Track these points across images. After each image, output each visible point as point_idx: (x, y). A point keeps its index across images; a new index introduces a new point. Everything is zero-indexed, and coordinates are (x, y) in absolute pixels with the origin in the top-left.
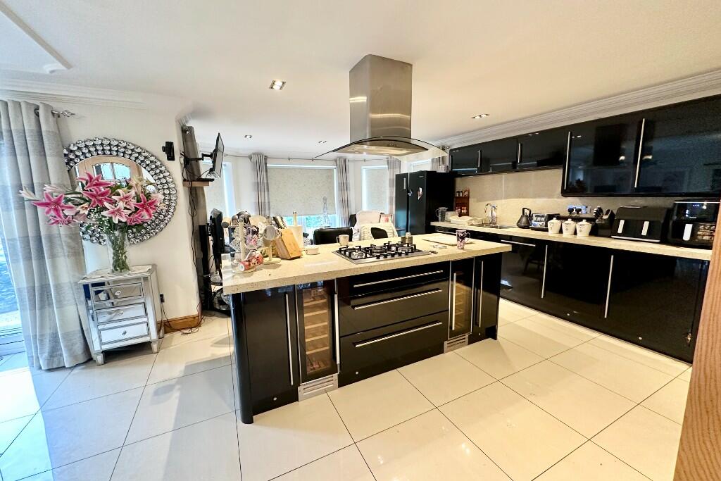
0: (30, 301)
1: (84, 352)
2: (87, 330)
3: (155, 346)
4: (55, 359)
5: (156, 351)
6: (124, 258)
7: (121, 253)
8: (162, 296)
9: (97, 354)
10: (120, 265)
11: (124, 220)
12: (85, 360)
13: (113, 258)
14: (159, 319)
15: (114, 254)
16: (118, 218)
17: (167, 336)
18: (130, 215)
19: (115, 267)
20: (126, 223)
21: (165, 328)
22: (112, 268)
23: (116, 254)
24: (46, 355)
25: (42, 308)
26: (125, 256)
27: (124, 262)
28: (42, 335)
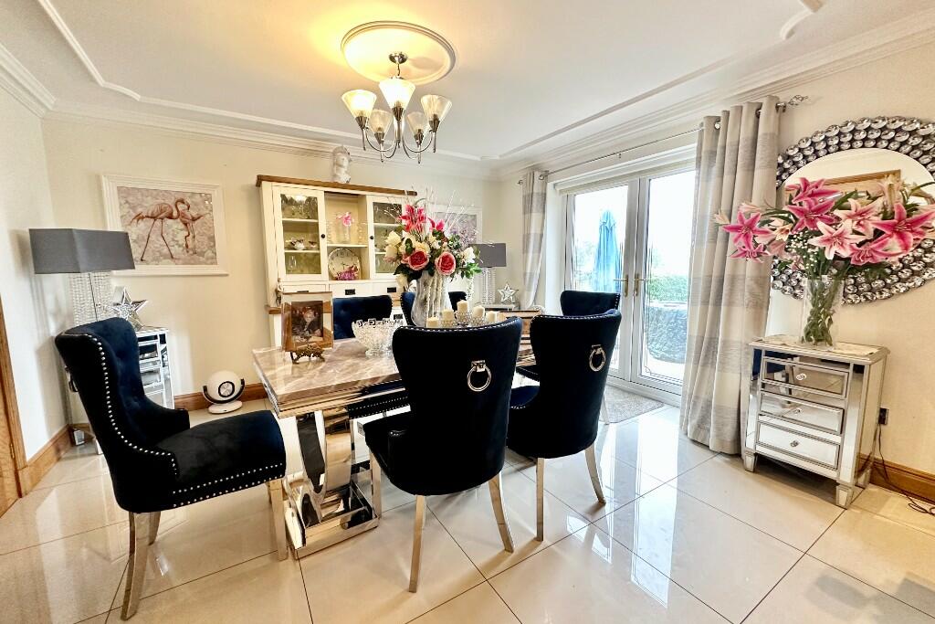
0: (696, 353)
1: (734, 441)
2: (745, 413)
3: (843, 496)
4: (702, 432)
5: (842, 503)
6: (827, 322)
7: (824, 312)
8: (883, 412)
9: (749, 453)
10: (818, 332)
11: (845, 253)
12: (733, 453)
13: (809, 320)
14: (866, 452)
15: (812, 312)
16: (835, 248)
17: (873, 489)
18: (860, 245)
19: (808, 334)
20: (849, 259)
21: (872, 473)
22: (803, 334)
23: (815, 314)
24: (695, 422)
25: (705, 365)
26: (830, 320)
27: (825, 330)
28: (697, 397)
